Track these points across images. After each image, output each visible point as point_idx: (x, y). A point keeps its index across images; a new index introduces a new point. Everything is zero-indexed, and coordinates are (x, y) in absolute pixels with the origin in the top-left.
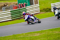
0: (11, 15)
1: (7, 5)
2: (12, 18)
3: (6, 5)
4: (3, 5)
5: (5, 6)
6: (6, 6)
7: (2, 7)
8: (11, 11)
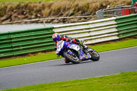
0: (116, 28)
1: (108, 6)
2: (118, 35)
3: (104, 5)
4: (98, 4)
5: (102, 7)
6: (106, 7)
7: (96, 11)
8: (116, 20)
